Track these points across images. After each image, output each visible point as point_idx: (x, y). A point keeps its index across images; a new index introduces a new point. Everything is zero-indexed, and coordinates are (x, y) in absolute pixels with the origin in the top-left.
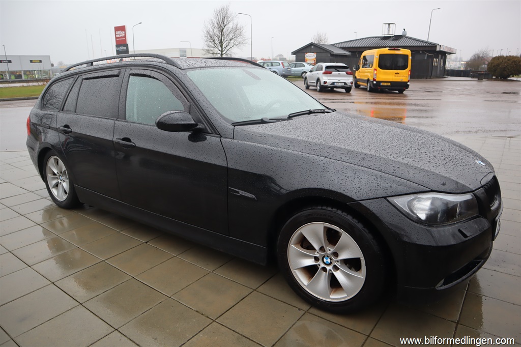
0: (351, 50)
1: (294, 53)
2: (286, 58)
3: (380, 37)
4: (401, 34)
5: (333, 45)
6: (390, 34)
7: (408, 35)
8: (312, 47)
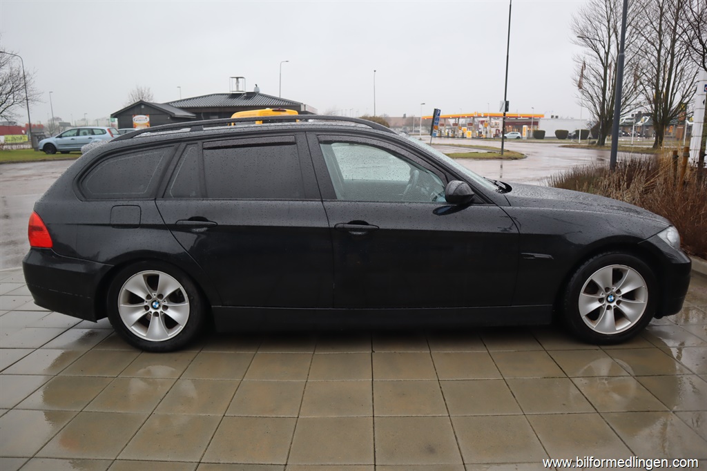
0: (196, 111)
1: (114, 116)
2: (69, 123)
3: (227, 94)
4: (253, 91)
5: (168, 104)
6: (240, 90)
7: (261, 92)
8: (143, 107)
